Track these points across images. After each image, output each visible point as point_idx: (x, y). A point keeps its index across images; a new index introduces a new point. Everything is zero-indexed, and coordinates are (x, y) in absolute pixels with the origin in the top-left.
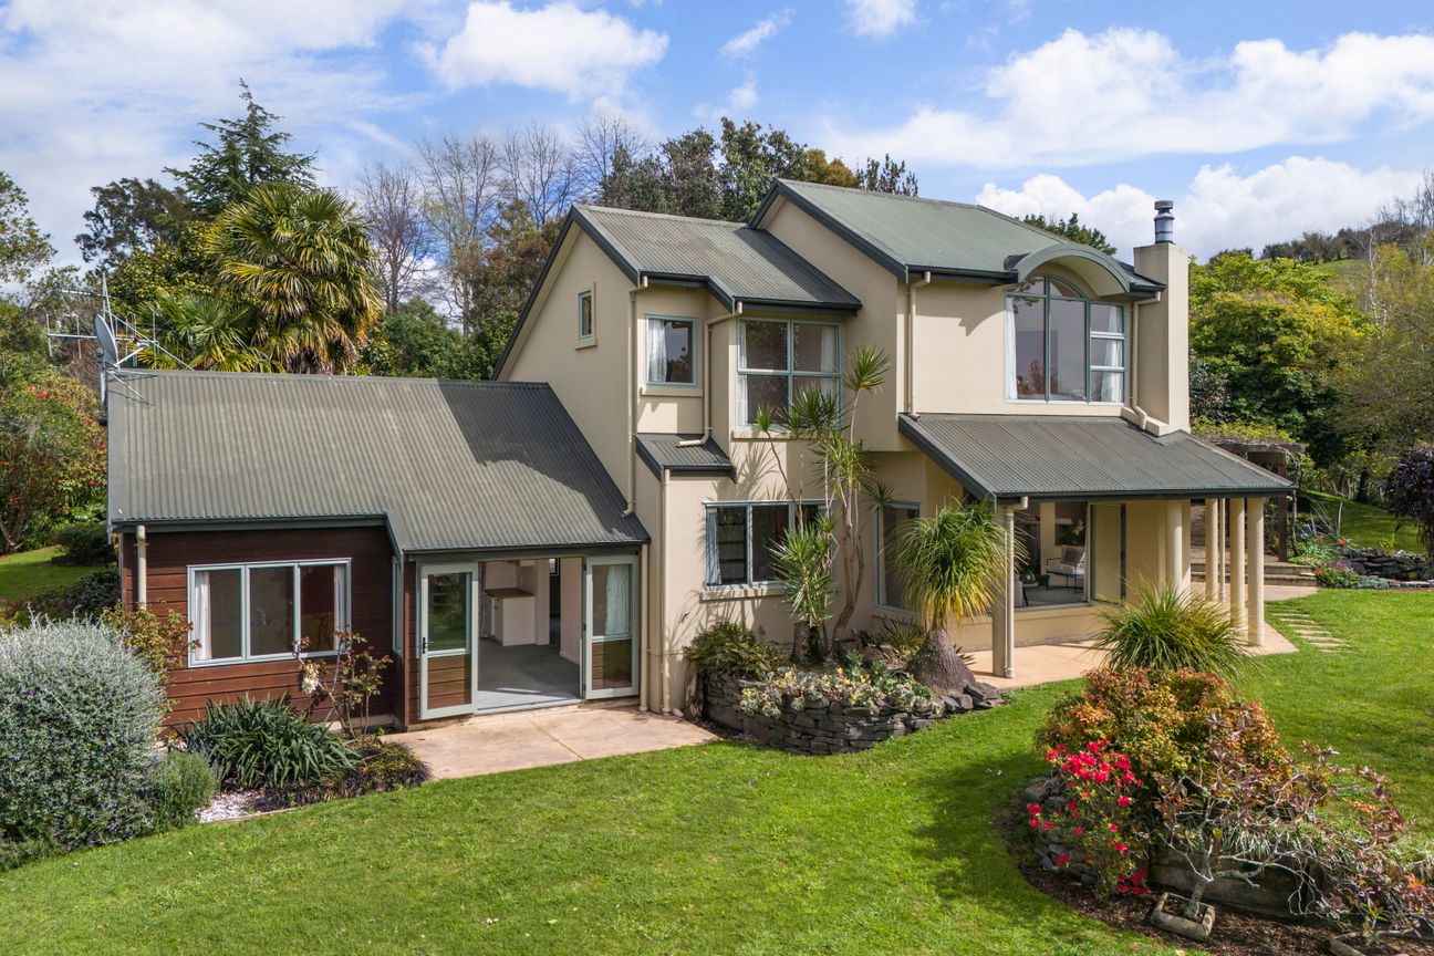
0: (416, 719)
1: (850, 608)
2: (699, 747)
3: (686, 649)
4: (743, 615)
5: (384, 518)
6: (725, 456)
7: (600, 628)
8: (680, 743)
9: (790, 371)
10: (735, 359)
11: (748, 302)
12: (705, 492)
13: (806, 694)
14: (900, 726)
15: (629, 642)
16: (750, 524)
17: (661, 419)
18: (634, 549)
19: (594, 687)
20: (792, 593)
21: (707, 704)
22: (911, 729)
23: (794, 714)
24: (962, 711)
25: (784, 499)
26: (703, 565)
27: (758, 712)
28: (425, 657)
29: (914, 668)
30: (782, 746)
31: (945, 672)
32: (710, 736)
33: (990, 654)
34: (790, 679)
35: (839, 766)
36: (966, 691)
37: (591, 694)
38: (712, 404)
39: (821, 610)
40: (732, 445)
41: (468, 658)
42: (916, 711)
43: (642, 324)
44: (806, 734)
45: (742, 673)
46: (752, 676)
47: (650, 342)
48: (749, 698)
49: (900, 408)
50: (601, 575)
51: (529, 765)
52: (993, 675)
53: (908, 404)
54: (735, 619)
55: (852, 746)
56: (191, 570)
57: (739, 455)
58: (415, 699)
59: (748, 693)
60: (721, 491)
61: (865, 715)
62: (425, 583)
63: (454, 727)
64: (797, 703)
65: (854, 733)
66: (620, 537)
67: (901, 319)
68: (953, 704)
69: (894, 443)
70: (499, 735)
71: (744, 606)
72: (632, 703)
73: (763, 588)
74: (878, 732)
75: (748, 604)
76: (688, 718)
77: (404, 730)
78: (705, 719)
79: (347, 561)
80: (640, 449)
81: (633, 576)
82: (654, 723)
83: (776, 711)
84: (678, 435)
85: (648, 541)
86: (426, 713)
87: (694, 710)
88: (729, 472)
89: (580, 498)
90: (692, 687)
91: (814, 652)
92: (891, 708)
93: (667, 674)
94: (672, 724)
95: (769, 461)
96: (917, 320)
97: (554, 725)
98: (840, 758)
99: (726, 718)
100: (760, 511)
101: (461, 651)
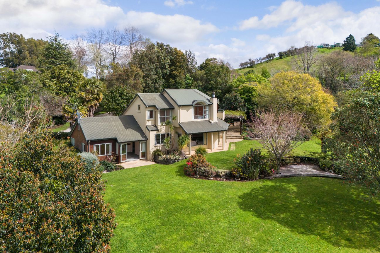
0: (120, 162)
1: (173, 147)
2: (154, 164)
3: (152, 153)
4: (159, 148)
5: (116, 138)
6: (157, 128)
7: (141, 150)
8: (152, 164)
9: (166, 117)
10: (159, 116)
11: (160, 109)
12: (155, 133)
13: (166, 158)
14: (177, 161)
15: (145, 152)
16: (160, 136)
17: (149, 123)
18: (146, 140)
19: (141, 158)
20: (165, 146)
21: (155, 159)
22: (178, 161)
23: (165, 160)
24: (184, 159)
25: (165, 133)
26: (155, 142)
27: (161, 160)
28: (121, 155)
29: (179, 155)
30: (164, 164)
31: (182, 155)
32: (156, 163)
33: (188, 152)
34: (165, 156)
35: (170, 166)
36: (185, 157)
37: (141, 159)
38: (156, 121)
39: (169, 147)
40: (158, 127)
41: (126, 155)
42: (178, 159)
43: (147, 111)
44: (166, 162)
45: (159, 156)
46: (160, 156)
47: (148, 113)
48: (160, 159)
49: (179, 122)
50: (142, 144)
51: (135, 167)
52: (189, 155)
53: (180, 121)
54: (158, 149)
55: (171, 163)
56: (94, 145)
57: (159, 128)
58: (120, 160)
59: (160, 158)
60: (157, 133)
61: (173, 160)
62: (121, 146)
63: (124, 163)
64: (165, 159)
65: (171, 162)
66: (144, 139)
67: (179, 111)
68: (183, 158)
69: (178, 126)
70: (130, 164)
71: (159, 147)
72: (146, 160)
73: (162, 144)
74: (174, 162)
75: (160, 147)
76: (153, 161)
77: (119, 164)
78: (155, 161)
79: (111, 143)
80: (147, 127)
81: (146, 144)
82: (148, 162)
83: (163, 160)
84: (152, 125)
85: (148, 139)
86: (121, 161)
87: (153, 160)
88: (158, 130)
89: (139, 133)
90: (153, 157)
91: (168, 153)
92: (176, 159)
93: (150, 156)
94: (151, 162)
95: (163, 129)
96: (181, 111)
97: (136, 162)
98: (170, 165)
99: (157, 161)
100: (162, 135)
101: (125, 154)
